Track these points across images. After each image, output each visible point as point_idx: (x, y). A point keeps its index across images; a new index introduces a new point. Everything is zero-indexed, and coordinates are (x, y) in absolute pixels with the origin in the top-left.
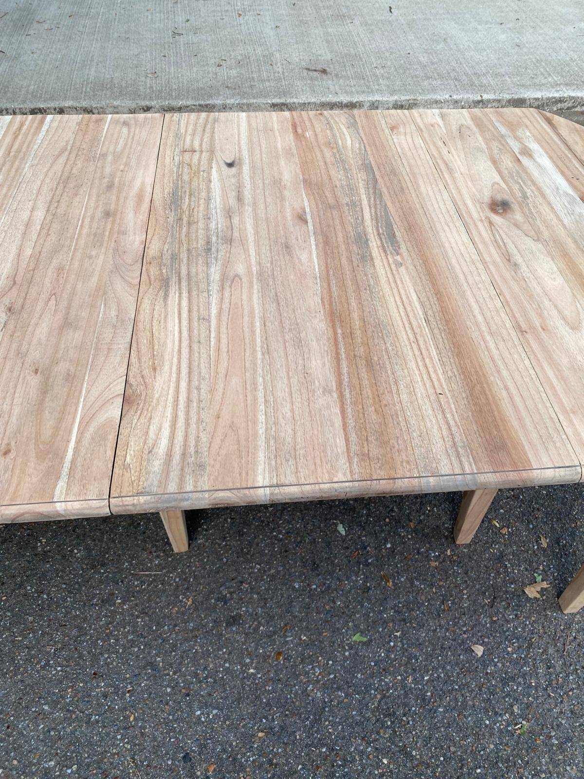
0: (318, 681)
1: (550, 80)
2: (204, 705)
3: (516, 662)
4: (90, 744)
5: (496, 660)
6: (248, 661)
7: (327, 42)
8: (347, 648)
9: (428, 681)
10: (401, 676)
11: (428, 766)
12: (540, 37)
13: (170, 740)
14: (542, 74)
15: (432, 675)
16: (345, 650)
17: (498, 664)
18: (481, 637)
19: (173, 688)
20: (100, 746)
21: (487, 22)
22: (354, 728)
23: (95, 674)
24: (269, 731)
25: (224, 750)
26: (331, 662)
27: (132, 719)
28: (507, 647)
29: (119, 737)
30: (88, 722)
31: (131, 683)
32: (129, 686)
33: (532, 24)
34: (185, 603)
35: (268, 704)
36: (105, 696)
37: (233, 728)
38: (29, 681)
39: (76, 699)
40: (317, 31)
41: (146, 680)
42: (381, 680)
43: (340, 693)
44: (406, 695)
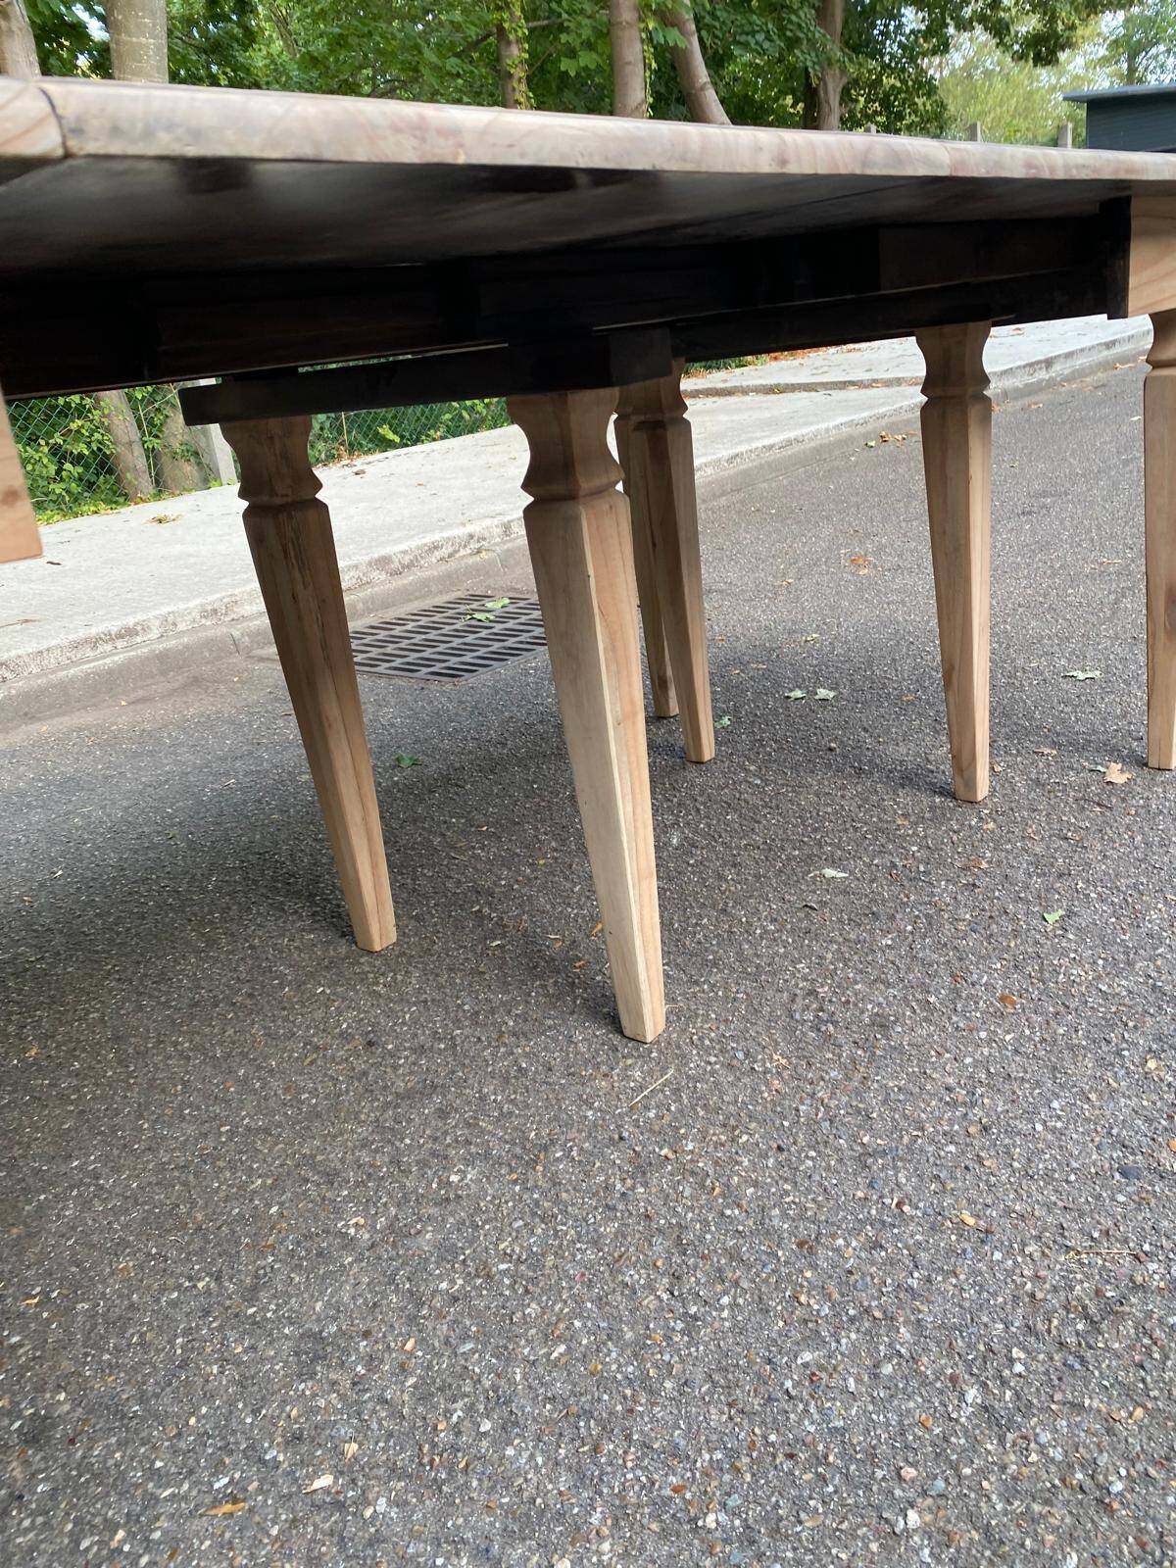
0: (1098, 977)
2: (1030, 1115)
6: (983, 1035)
8: (1060, 933)
13: (1067, 1182)
19: (952, 1142)
20: (995, 1295)
25: (1149, 1120)
26: (1073, 956)
29: (998, 1256)
30: (916, 1296)
32: (887, 1201)
34: (777, 1067)
35: (1095, 1040)
36: (874, 1246)
37: (1109, 1094)
38: (700, 1370)
39: (836, 1296)
43: (1140, 965)
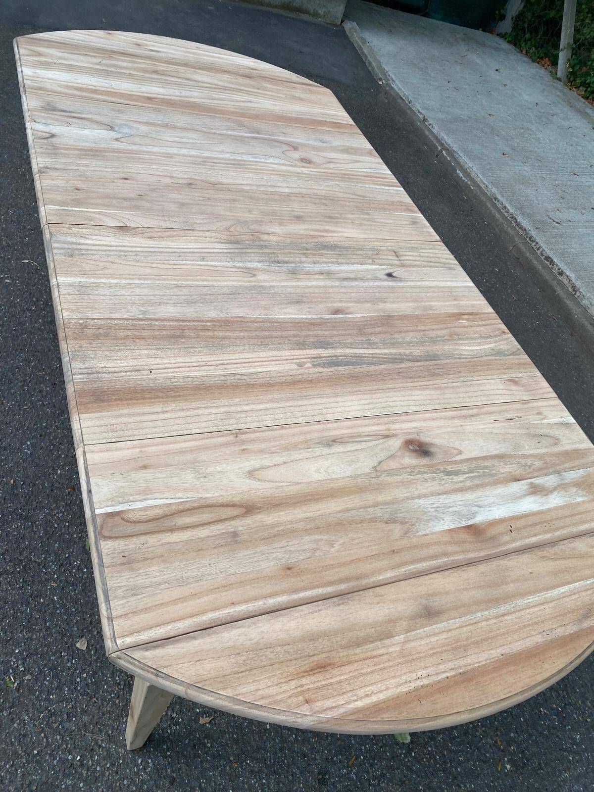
0: (52, 516)
3: (72, 682)
4: (9, 389)
5: (74, 661)
8: (80, 535)
9: (53, 600)
10: (57, 577)
15: (59, 603)
16: (77, 534)
17: (70, 663)
18: (96, 648)
19: (46, 427)
22: (15, 543)
23: (55, 384)
24: (15, 486)
26: (67, 524)
27: (25, 407)
28: (87, 673)
29: (13, 403)
30: (23, 386)
31: (49, 404)
36: (40, 391)
37: (17, 464)
38: (49, 353)
41: (51, 412)
42: (53, 562)
43: (42, 532)
44: (40, 582)
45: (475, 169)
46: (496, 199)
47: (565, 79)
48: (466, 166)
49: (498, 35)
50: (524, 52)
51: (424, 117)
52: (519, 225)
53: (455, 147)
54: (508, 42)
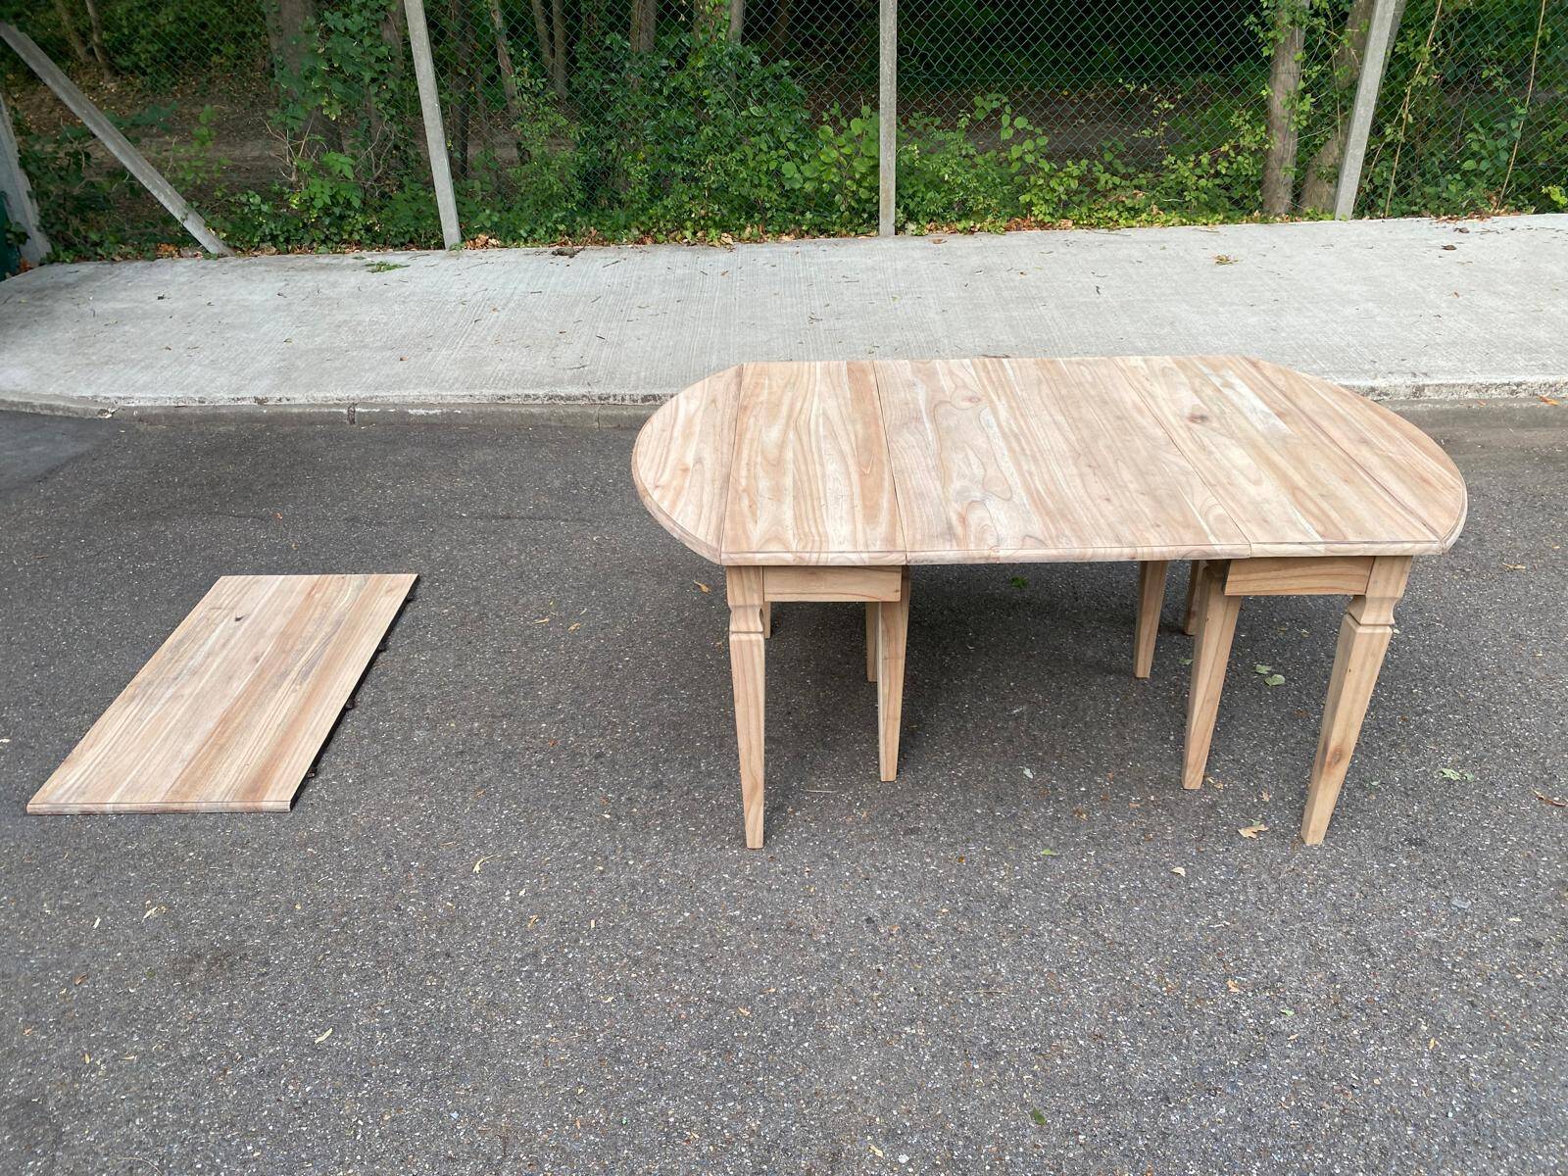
0: (1003, 880)
1: (1314, 367)
2: (885, 887)
3: (1223, 882)
4: (773, 904)
5: (1201, 879)
6: (928, 860)
7: (1011, 326)
8: (1035, 859)
9: (1124, 889)
10: (1094, 883)
11: (1121, 945)
12: (1307, 321)
13: (852, 907)
14: (1304, 361)
15: (1129, 884)
16: (1033, 861)
17: (1203, 882)
18: (1185, 862)
20: (783, 906)
21: (1232, 304)
22: (1042, 915)
24: (953, 909)
25: (907, 919)
26: (1017, 868)
27: (812, 890)
28: (1214, 870)
30: (768, 890)
31: (808, 866)
33: (1296, 305)
34: (860, 816)
35: (951, 892)
36: (784, 873)
37: (915, 904)
38: (706, 858)
39: (755, 873)
40: (997, 315)
41: (824, 866)
42: (1072, 884)
43: (1027, 890)
44: (1099, 897)
45: (426, 391)
46: (502, 398)
47: (226, 250)
48: (409, 400)
49: (41, 265)
50: (117, 258)
51: (256, 399)
52: (568, 398)
53: (356, 393)
54: (73, 262)
